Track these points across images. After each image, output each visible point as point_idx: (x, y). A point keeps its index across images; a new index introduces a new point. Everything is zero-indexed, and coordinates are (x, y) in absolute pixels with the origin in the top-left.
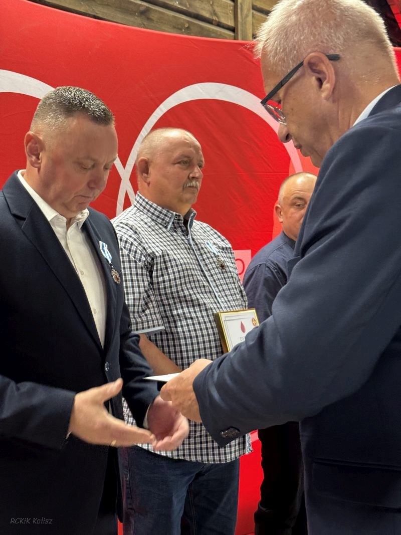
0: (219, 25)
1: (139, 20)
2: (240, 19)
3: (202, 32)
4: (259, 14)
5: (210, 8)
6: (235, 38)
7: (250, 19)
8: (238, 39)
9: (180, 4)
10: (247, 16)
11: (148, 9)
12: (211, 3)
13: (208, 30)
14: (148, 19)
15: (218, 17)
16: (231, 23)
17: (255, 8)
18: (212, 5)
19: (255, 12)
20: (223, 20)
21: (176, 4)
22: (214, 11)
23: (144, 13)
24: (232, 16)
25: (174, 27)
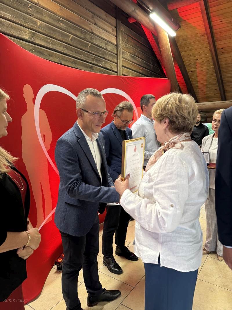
0: (113, 71)
1: (89, 69)
2: (119, 69)
3: (108, 73)
4: (124, 68)
6: (118, 75)
7: (122, 69)
9: (101, 65)
10: (121, 68)
11: (92, 67)
13: (110, 73)
14: (92, 69)
15: (112, 69)
16: (116, 71)
17: (123, 66)
18: (111, 65)
20: (114, 70)
22: (111, 67)
23: (91, 67)
24: (116, 68)
25: (100, 72)
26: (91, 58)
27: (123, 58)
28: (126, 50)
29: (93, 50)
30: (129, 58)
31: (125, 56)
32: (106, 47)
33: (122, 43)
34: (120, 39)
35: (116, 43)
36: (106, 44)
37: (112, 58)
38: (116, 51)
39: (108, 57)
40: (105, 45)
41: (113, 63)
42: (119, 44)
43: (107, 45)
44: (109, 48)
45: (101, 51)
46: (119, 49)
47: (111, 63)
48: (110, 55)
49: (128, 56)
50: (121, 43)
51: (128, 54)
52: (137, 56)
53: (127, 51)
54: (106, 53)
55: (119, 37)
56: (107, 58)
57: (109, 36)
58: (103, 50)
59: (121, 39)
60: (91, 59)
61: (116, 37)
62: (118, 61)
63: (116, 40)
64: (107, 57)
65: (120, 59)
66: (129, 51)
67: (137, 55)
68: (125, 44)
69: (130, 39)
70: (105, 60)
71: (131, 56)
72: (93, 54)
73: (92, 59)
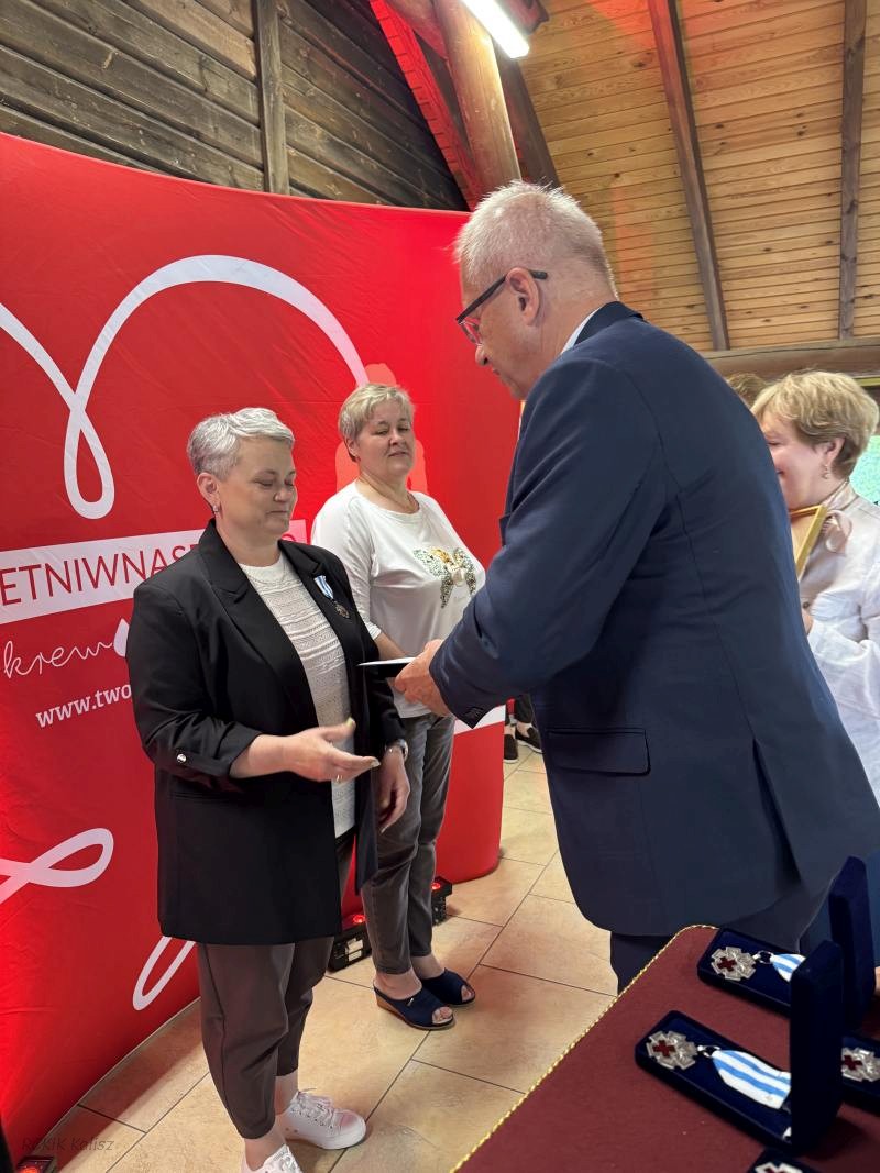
5: (227, 176)
8: (269, 191)
12: (230, 168)
17: (293, 183)
18: (231, 172)
19: (294, 190)
21: (176, 164)
22: (235, 181)
26: (124, 125)
27: (290, 143)
28: (305, 110)
29: (131, 86)
30: (321, 150)
31: (302, 138)
32: (203, 79)
33: (283, 75)
34: (270, 50)
35: (252, 71)
36: (202, 65)
37: (239, 139)
38: (256, 107)
39: (216, 128)
40: (196, 71)
41: (242, 164)
42: (270, 77)
43: (205, 71)
44: (221, 87)
45: (176, 96)
46: (269, 97)
47: (235, 161)
48: (225, 121)
49: (316, 139)
50: (277, 70)
51: (313, 131)
52: (355, 145)
53: (309, 113)
54: (204, 110)
55: (268, 41)
56: (213, 137)
57: (214, 28)
58: (188, 91)
59: (277, 54)
60: (120, 128)
61: (254, 38)
62: (269, 154)
63: (253, 55)
64: (209, 130)
65: (275, 147)
66: (319, 119)
67: (359, 142)
68: (300, 83)
69: (321, 61)
70: (204, 145)
71: (332, 140)
72: (136, 109)
73: (128, 131)
